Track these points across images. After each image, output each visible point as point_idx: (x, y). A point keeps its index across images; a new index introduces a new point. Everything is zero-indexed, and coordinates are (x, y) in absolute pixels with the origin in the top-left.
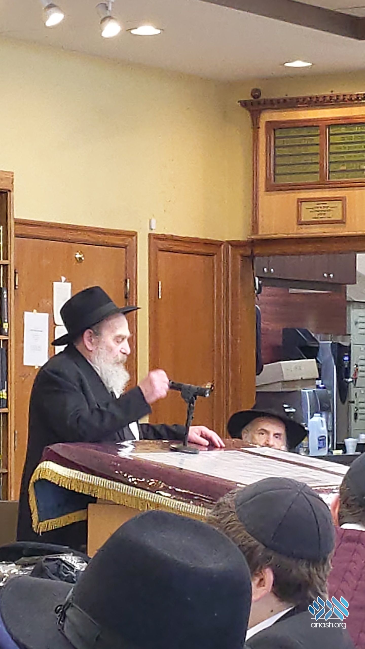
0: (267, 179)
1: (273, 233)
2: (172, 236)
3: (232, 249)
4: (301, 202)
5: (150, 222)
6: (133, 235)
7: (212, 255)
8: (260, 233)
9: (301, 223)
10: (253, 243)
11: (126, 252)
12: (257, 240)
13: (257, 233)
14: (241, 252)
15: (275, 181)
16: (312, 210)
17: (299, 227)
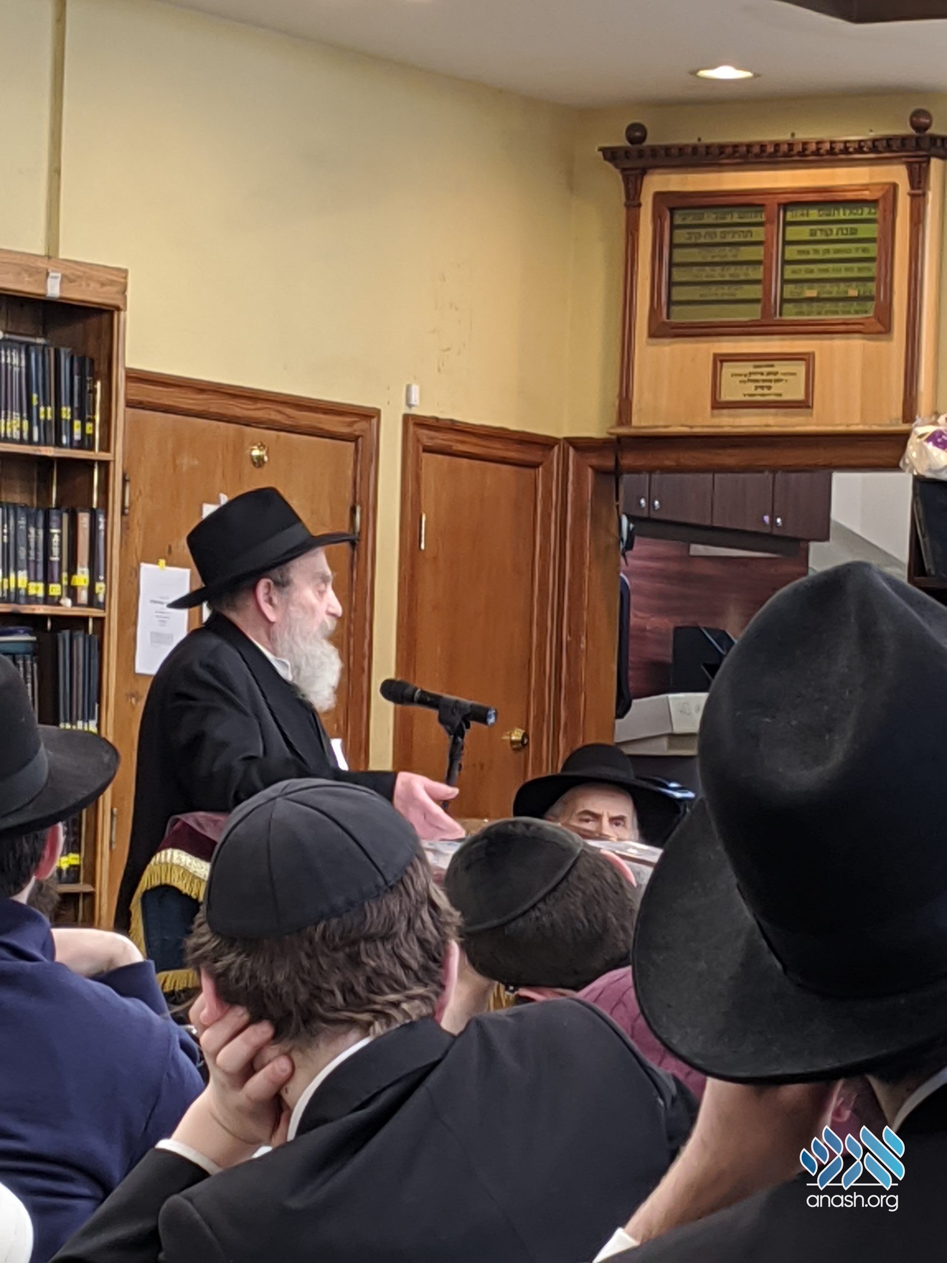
0: (654, 312)
1: (662, 423)
2: (452, 421)
3: (574, 457)
4: (722, 361)
5: (408, 389)
6: (370, 415)
7: (535, 466)
8: (635, 421)
10: (619, 444)
11: (356, 451)
12: (629, 437)
13: (629, 423)
14: (594, 461)
15: (668, 317)
16: (743, 378)
17: (716, 412)
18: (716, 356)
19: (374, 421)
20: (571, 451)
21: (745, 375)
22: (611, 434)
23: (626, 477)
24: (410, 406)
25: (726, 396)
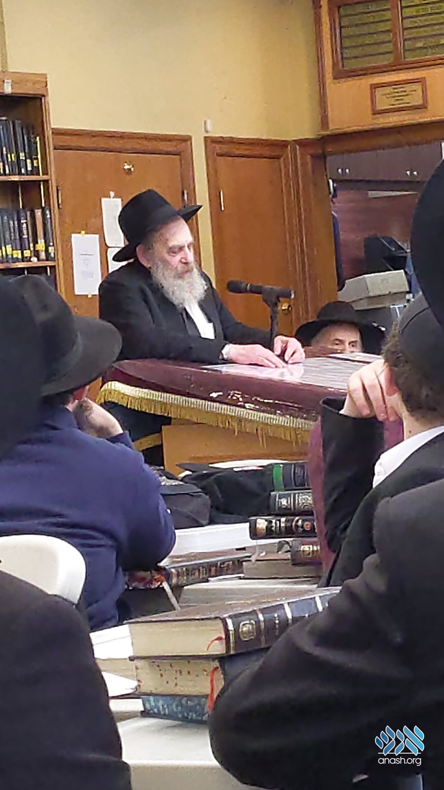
0: (335, 65)
1: (346, 126)
2: (231, 137)
3: (299, 150)
4: (375, 88)
5: (205, 123)
6: (186, 139)
7: (278, 158)
8: (331, 127)
9: (376, 113)
10: (323, 140)
11: (181, 161)
12: (329, 136)
13: (328, 128)
14: (311, 152)
15: (343, 66)
16: (389, 96)
17: (374, 116)
18: (372, 85)
19: (189, 142)
20: (297, 147)
21: (389, 94)
22: (319, 135)
23: (329, 158)
24: (207, 132)
25: (379, 107)
